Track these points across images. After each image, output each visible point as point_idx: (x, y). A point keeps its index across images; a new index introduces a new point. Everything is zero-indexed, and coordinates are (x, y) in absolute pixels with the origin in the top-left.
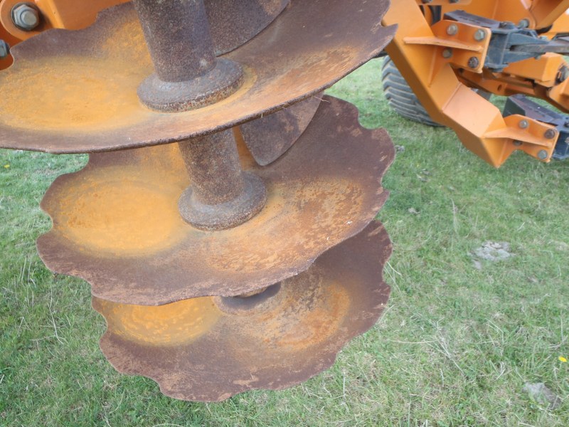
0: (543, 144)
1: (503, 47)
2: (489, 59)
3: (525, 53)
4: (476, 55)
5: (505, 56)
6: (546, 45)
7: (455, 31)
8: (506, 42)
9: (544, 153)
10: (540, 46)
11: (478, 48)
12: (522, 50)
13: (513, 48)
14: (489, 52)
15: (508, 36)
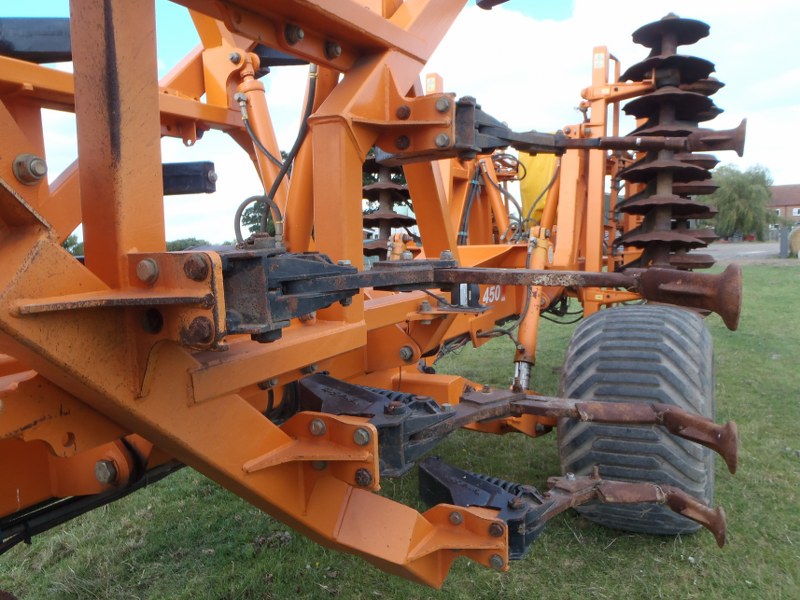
0: (493, 547)
1: (399, 444)
2: (384, 463)
3: (431, 439)
4: (365, 466)
5: (405, 452)
6: (454, 419)
7: (323, 429)
8: (402, 435)
9: (499, 560)
10: (447, 422)
11: (366, 455)
12: (425, 437)
13: (413, 437)
14: (383, 454)
15: (402, 427)
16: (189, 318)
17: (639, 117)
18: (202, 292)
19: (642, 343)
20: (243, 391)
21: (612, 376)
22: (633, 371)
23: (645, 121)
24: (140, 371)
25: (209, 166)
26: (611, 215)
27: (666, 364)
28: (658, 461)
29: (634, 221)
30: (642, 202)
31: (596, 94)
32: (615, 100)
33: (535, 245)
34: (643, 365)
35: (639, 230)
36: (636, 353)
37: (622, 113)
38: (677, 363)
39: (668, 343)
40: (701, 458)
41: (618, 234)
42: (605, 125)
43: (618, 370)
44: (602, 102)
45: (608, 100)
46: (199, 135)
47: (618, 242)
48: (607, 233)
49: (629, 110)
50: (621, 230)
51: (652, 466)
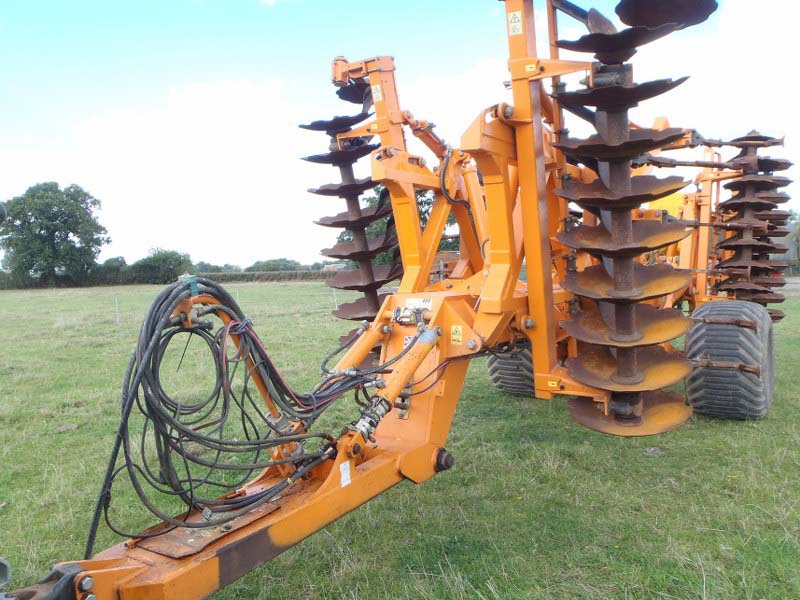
17: (733, 190)
23: (737, 193)
26: (714, 250)
29: (728, 254)
30: (733, 243)
31: (705, 178)
32: (718, 181)
35: (731, 260)
37: (722, 189)
41: (717, 262)
42: (711, 196)
44: (710, 182)
45: (713, 181)
47: (717, 267)
48: (710, 261)
49: (727, 187)
50: (720, 260)
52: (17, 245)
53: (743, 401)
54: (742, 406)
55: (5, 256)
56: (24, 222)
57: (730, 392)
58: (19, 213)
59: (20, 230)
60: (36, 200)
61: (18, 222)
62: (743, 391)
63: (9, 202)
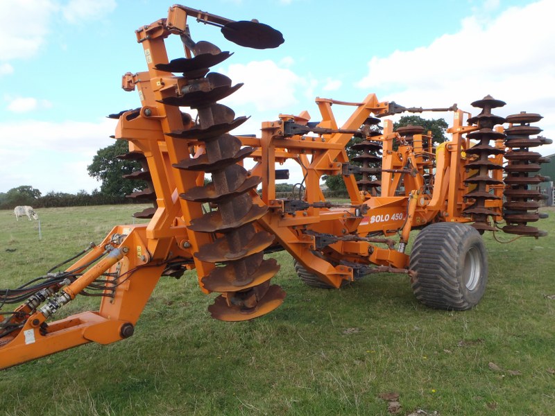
0: (349, 274)
2: (317, 245)
4: (312, 245)
11: (312, 242)
14: (317, 243)
16: (278, 210)
18: (280, 206)
19: (439, 235)
20: (289, 227)
21: (426, 246)
22: (434, 244)
24: (270, 219)
25: (287, 171)
27: (446, 243)
28: (439, 277)
31: (454, 131)
33: (412, 197)
34: (437, 242)
36: (436, 238)
38: (450, 242)
39: (449, 235)
40: (455, 276)
42: (459, 144)
43: (429, 244)
44: (457, 134)
45: (460, 133)
46: (285, 161)
51: (436, 278)
52: (110, 176)
53: (445, 297)
54: (445, 300)
55: (103, 183)
56: (114, 162)
57: (435, 290)
58: (111, 156)
59: (111, 167)
60: (121, 148)
61: (111, 162)
62: (444, 289)
63: (105, 149)
